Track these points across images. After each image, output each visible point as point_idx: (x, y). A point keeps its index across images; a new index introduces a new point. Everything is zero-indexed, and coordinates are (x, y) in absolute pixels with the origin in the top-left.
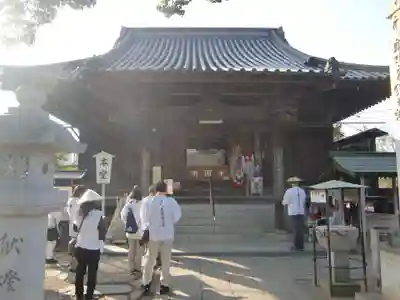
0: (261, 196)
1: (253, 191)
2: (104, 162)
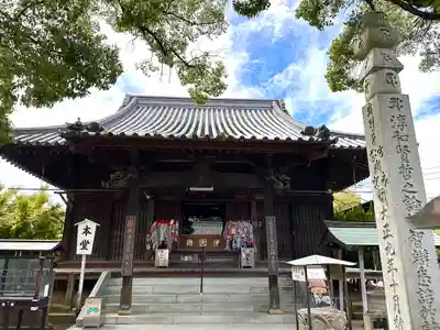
0: (253, 269)
1: (244, 263)
2: (87, 231)
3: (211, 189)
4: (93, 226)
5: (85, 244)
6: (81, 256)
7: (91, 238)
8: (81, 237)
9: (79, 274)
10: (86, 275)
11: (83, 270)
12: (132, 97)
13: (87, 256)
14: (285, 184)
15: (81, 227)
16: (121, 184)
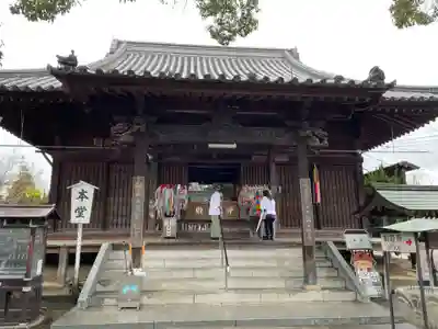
2: (83, 195)
3: (234, 146)
4: (90, 189)
5: (80, 211)
6: (76, 225)
7: (88, 203)
8: (75, 203)
9: (75, 247)
10: (83, 247)
11: (79, 243)
12: (119, 43)
13: (84, 225)
14: (321, 141)
15: (76, 190)
16: (125, 138)
